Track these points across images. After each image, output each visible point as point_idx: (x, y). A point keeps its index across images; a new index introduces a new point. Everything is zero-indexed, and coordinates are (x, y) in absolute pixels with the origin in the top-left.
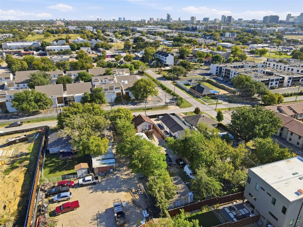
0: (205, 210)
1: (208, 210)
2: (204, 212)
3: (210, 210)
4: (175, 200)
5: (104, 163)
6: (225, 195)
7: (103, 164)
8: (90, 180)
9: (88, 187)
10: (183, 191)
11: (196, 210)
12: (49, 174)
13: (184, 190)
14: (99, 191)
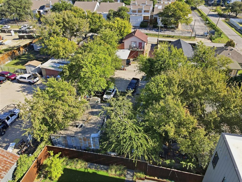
0: (114, 173)
1: (120, 175)
2: (111, 176)
3: (122, 177)
4: (66, 135)
5: (55, 66)
6: (164, 165)
7: (53, 67)
8: (25, 78)
9: (23, 85)
10: (89, 127)
11: (101, 164)
12: (12, 64)
13: (94, 125)
14: (26, 92)
